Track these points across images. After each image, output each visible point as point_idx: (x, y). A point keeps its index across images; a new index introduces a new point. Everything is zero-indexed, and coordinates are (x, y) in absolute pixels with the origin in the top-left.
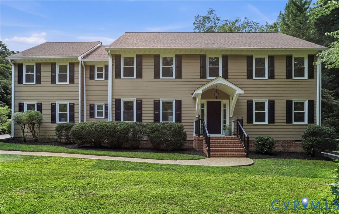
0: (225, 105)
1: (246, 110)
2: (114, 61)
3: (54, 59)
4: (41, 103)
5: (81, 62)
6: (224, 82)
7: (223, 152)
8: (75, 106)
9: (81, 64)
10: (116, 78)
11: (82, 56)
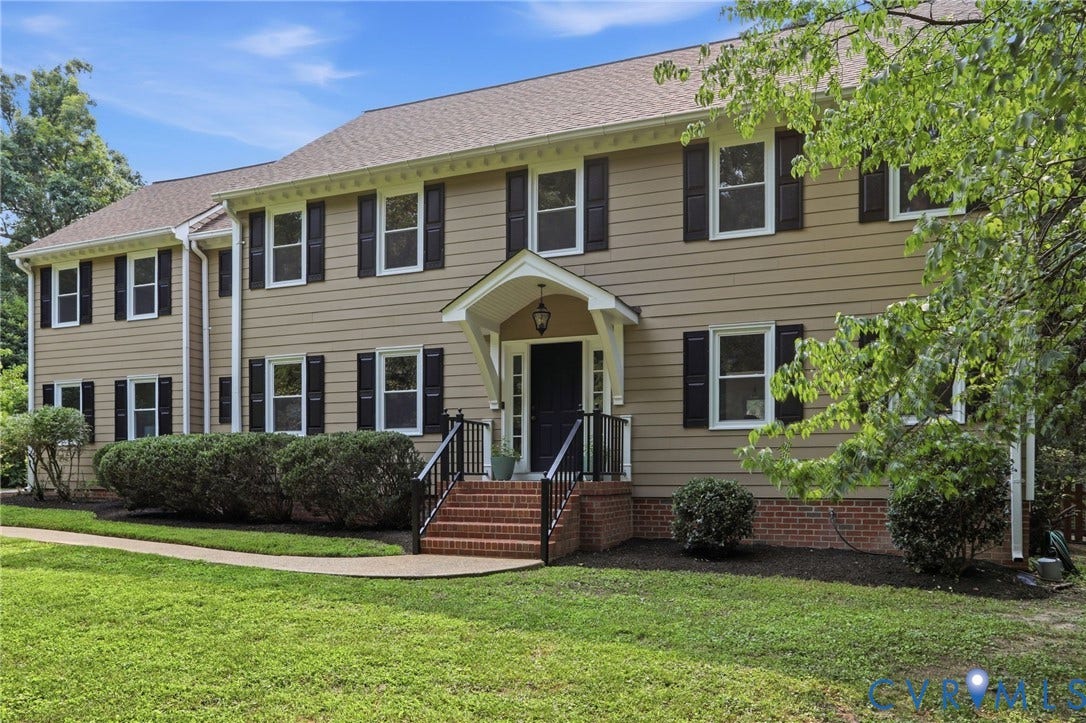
0: (599, 356)
1: (680, 370)
2: (247, 234)
3: (121, 244)
4: (92, 383)
5: (190, 242)
6: (540, 270)
7: (479, 536)
8: (175, 387)
9: (191, 251)
10: (251, 288)
11: (192, 223)
